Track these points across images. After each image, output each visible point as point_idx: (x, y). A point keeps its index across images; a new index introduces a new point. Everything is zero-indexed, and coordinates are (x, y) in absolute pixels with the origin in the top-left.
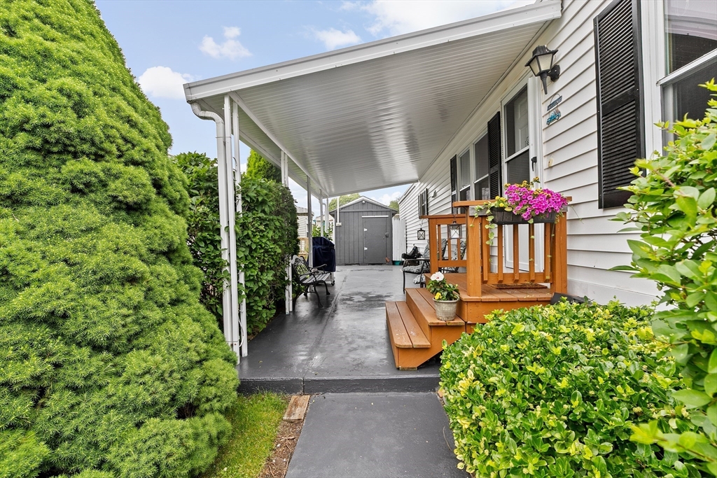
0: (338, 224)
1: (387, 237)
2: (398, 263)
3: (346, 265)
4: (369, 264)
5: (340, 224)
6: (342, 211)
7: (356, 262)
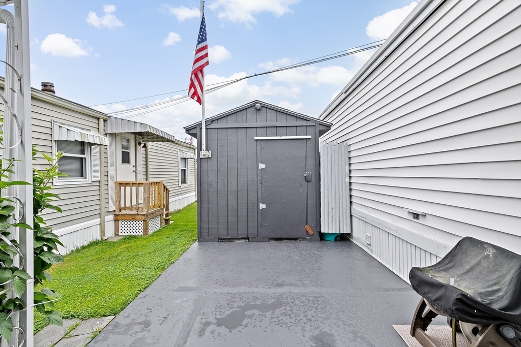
0: (204, 153)
1: (307, 180)
2: (332, 238)
3: (222, 240)
4: (270, 239)
5: (209, 154)
6: (214, 125)
7: (243, 232)
